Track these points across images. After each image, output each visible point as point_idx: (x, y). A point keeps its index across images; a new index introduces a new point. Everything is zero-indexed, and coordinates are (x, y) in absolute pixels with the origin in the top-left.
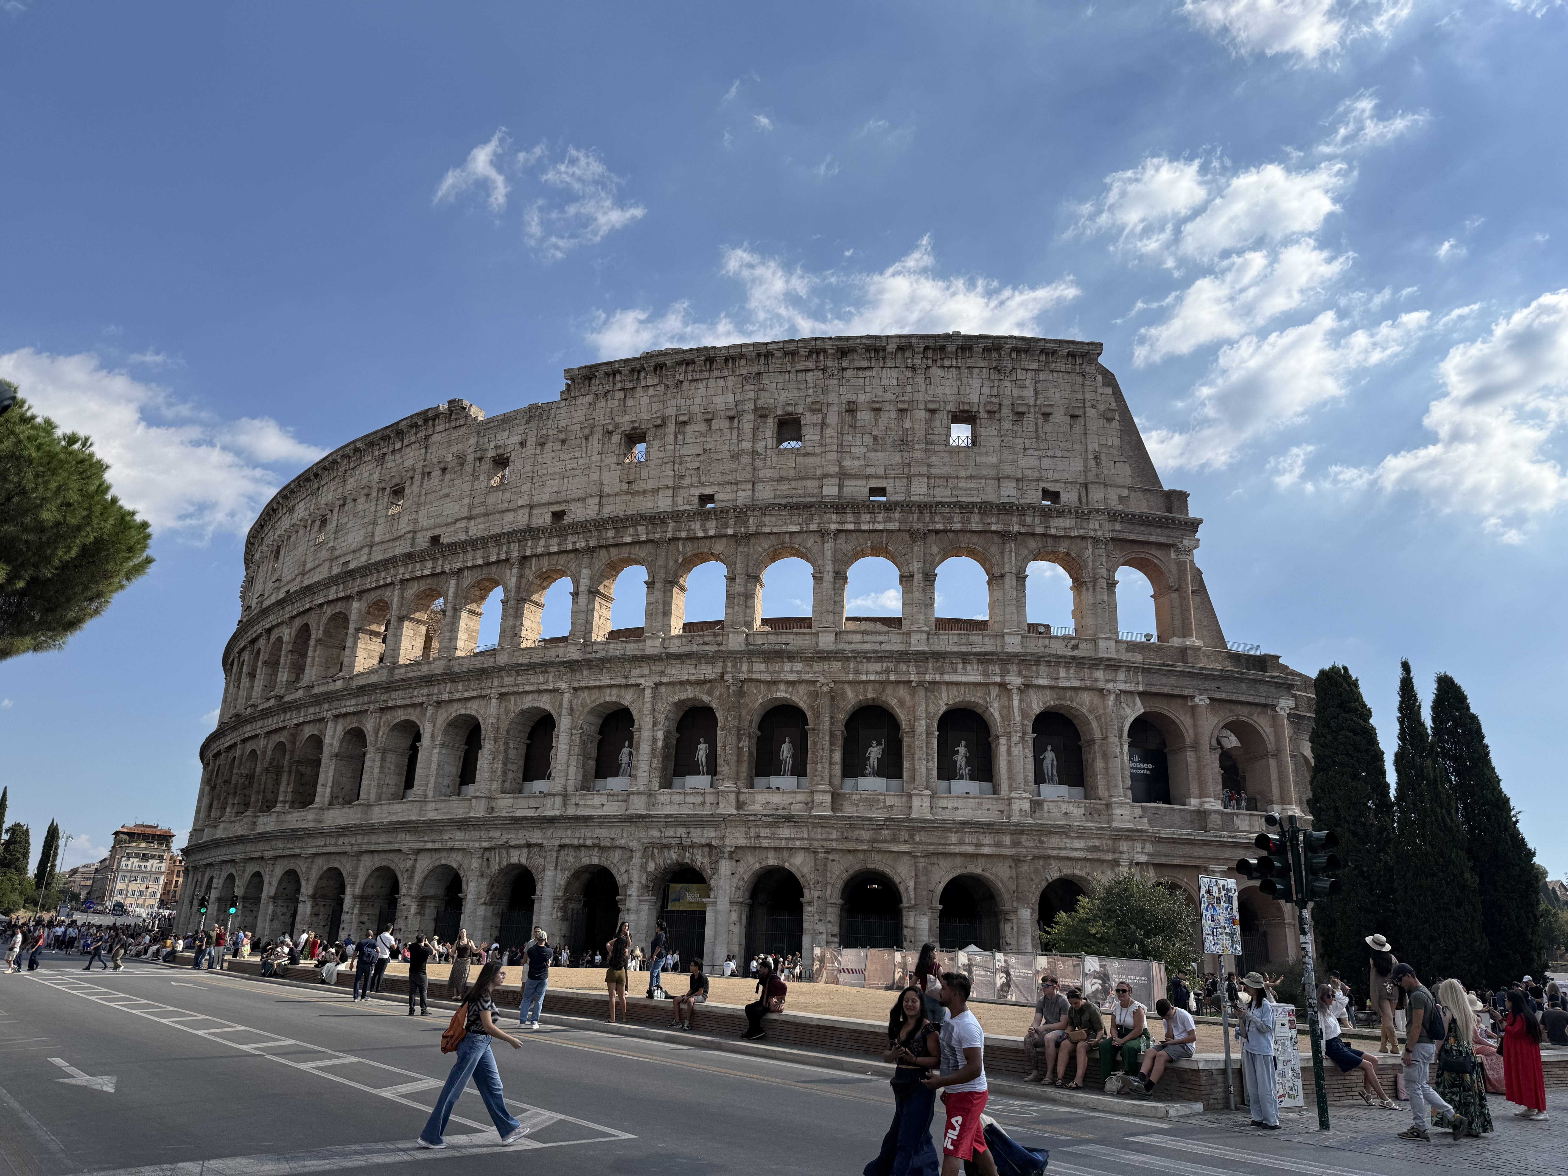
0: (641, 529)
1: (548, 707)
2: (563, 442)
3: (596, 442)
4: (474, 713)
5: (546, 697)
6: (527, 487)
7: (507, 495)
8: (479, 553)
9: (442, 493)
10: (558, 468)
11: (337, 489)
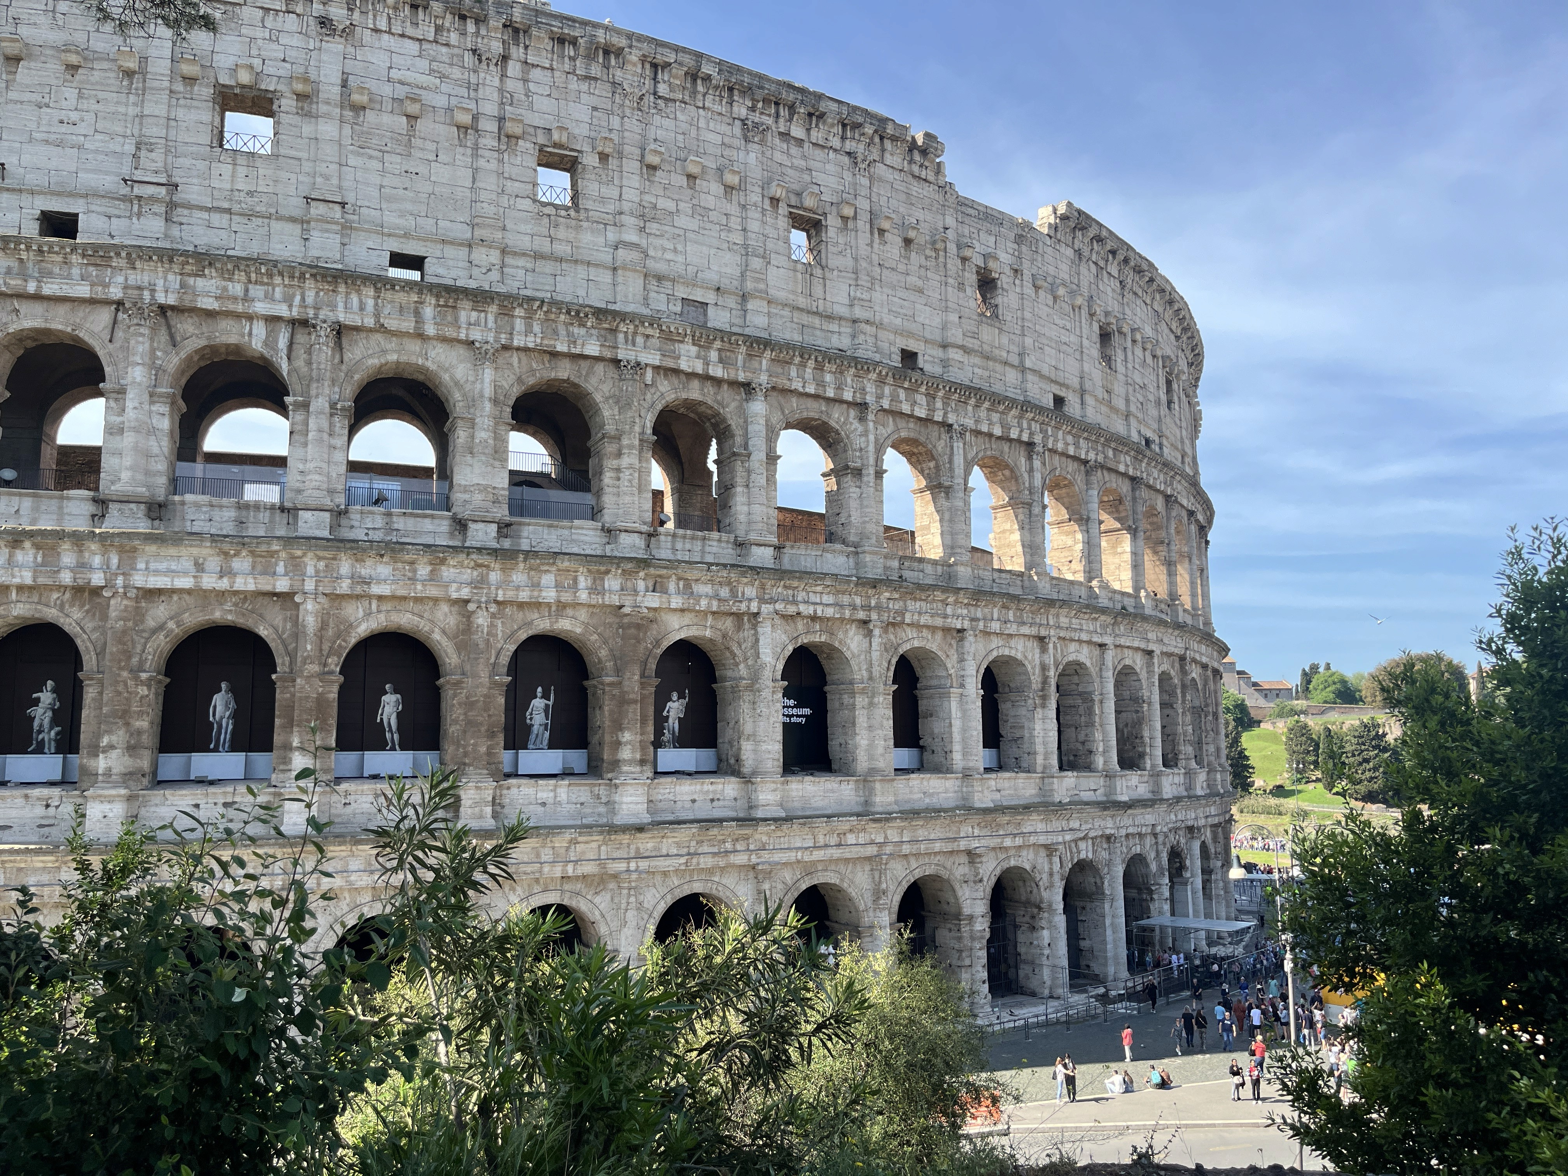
3: (1084, 321)
9: (909, 278)
10: (1053, 333)
11: (610, 113)
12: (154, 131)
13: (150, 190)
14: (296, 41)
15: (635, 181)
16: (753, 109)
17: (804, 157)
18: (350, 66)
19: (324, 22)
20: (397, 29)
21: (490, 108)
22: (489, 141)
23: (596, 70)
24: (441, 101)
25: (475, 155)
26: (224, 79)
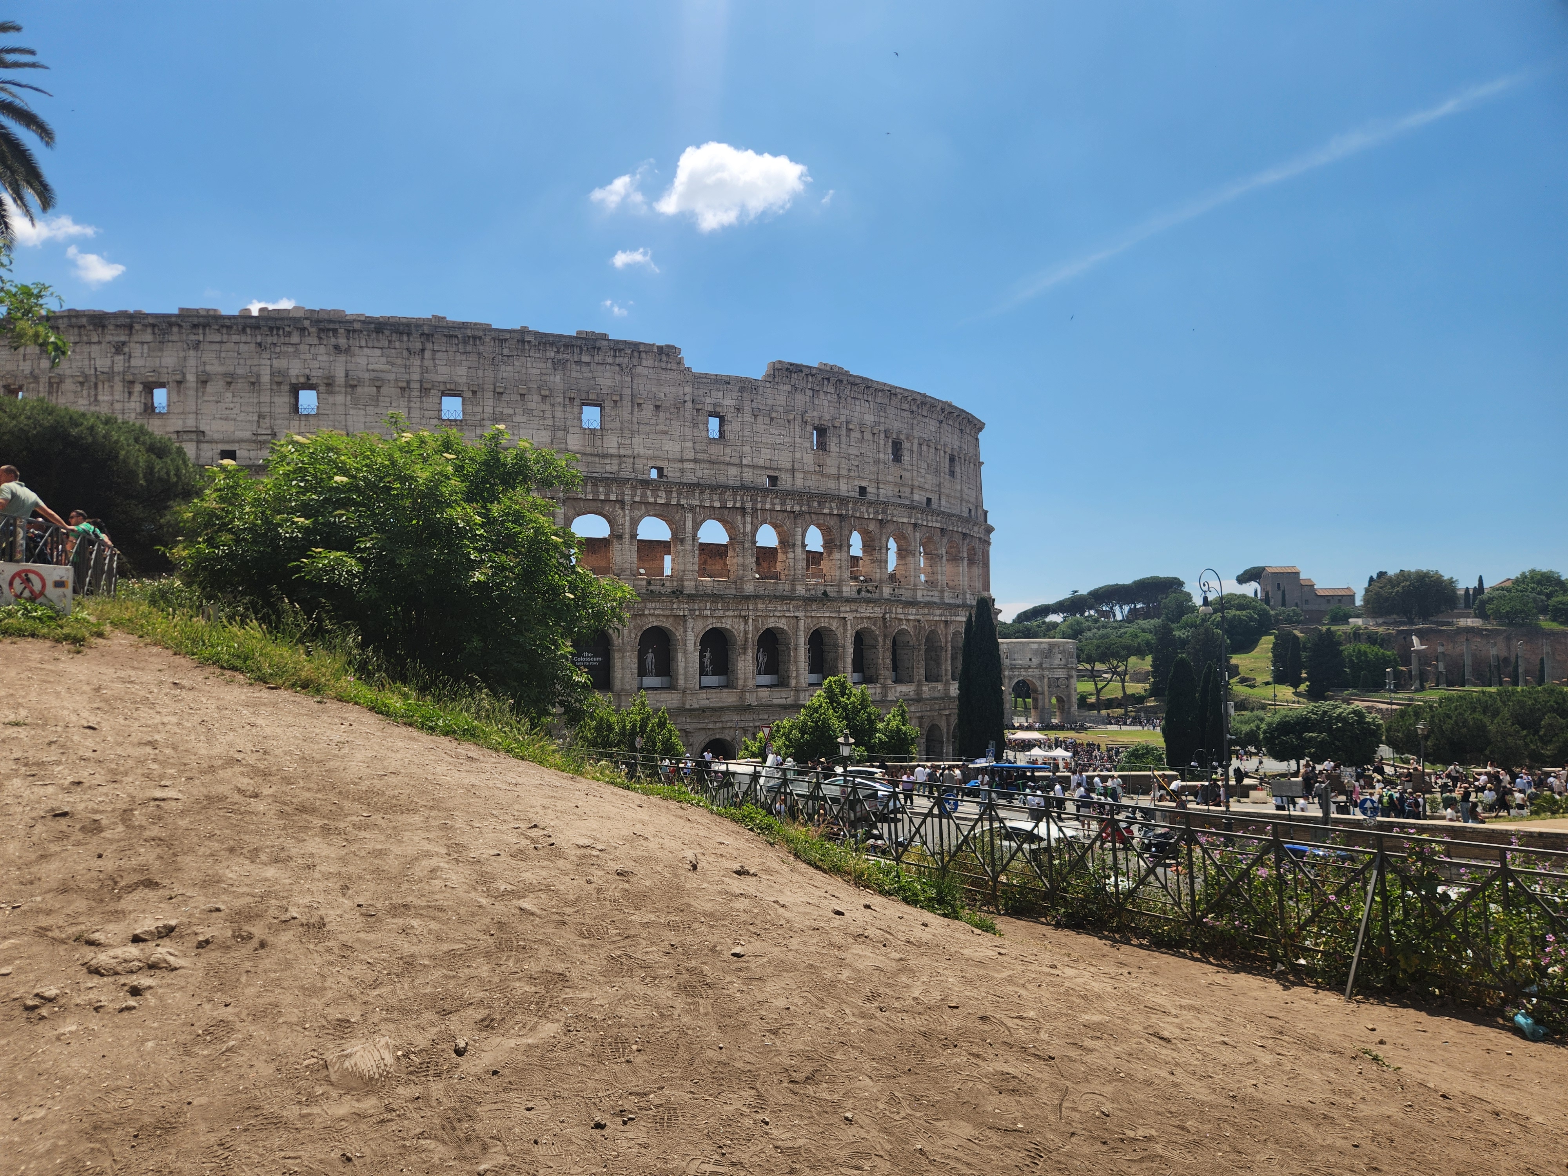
0: (833, 505)
1: (786, 628)
2: (772, 419)
3: (797, 427)
4: (728, 627)
5: (783, 620)
6: (747, 449)
7: (728, 451)
8: (715, 497)
9: (658, 427)
10: (769, 440)
11: (477, 369)
12: (265, 409)
13: (264, 437)
14: (325, 358)
15: (490, 402)
16: (558, 352)
17: (591, 371)
18: (350, 366)
19: (337, 347)
20: (370, 345)
21: (416, 377)
22: (416, 393)
23: (469, 348)
24: (392, 377)
25: (409, 401)
26: (294, 381)
